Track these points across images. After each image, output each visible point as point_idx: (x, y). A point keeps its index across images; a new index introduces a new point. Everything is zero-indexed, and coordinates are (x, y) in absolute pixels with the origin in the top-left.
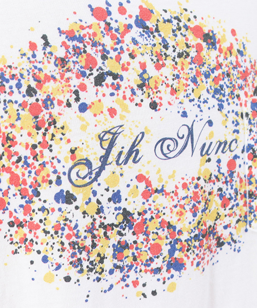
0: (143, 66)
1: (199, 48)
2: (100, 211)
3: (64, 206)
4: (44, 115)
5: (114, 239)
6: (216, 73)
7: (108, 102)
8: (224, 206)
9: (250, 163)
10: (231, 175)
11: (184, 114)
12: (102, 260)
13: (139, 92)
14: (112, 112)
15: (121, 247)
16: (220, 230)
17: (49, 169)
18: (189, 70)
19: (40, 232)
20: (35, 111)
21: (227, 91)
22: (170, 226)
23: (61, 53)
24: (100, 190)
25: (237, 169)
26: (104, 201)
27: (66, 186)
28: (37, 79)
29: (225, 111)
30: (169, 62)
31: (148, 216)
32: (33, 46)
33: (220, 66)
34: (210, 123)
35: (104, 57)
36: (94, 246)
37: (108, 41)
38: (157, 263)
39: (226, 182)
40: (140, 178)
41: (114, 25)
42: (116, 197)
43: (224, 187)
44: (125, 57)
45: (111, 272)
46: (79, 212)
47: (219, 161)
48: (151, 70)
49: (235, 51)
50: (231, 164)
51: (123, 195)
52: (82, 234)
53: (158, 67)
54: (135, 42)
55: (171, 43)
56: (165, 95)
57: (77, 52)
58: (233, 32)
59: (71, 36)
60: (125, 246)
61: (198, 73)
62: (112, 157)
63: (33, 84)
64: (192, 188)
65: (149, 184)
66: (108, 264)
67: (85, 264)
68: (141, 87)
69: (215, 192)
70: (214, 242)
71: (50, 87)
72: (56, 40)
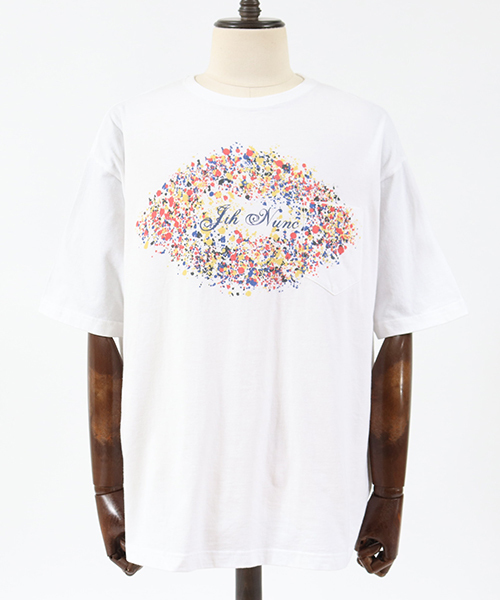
0: (244, 178)
1: (279, 172)
2: (213, 244)
3: (196, 239)
4: (193, 195)
5: (220, 260)
6: (288, 185)
7: (224, 193)
8: (287, 258)
9: (306, 237)
10: (293, 241)
11: (265, 204)
12: (211, 269)
13: (240, 190)
14: (226, 198)
15: (222, 266)
16: (284, 272)
17: (192, 220)
18: (271, 182)
19: (184, 250)
20: (189, 193)
21: (294, 195)
22: (250, 260)
23: (205, 168)
24: (215, 235)
25: (297, 239)
26: (216, 240)
27: (198, 229)
28: (192, 179)
29: (291, 206)
30: (259, 177)
31: (239, 252)
32: (193, 164)
33: (291, 182)
34: (281, 211)
35: (225, 172)
36: (208, 261)
37: (228, 165)
38: (241, 278)
39: (289, 245)
40: (236, 232)
41: (232, 157)
42: (223, 239)
43: (288, 247)
44: (236, 173)
45: (215, 277)
46: (202, 243)
47: (285, 232)
48: (248, 180)
49: (303, 175)
50: (293, 235)
51: (227, 239)
52: (203, 253)
53: (253, 179)
54: (242, 166)
55: (262, 168)
56: (255, 192)
57: (212, 168)
58: (304, 165)
59: (211, 161)
60: (225, 265)
61: (276, 184)
62: (223, 219)
63: (190, 181)
64: (265, 242)
65: (241, 236)
66: (214, 272)
67: (202, 268)
68: (241, 187)
69: (282, 248)
70: (280, 278)
71: (197, 183)
72: (204, 162)
